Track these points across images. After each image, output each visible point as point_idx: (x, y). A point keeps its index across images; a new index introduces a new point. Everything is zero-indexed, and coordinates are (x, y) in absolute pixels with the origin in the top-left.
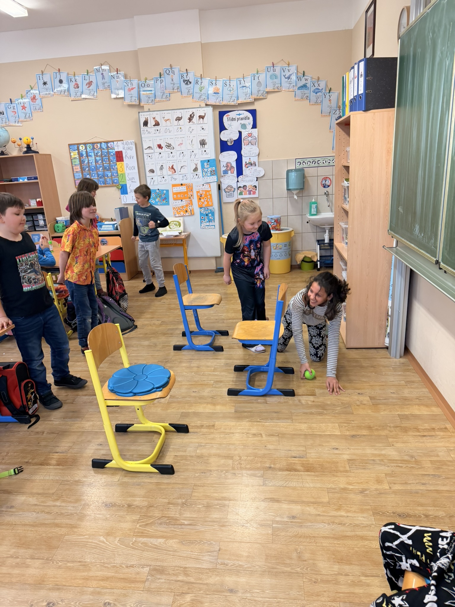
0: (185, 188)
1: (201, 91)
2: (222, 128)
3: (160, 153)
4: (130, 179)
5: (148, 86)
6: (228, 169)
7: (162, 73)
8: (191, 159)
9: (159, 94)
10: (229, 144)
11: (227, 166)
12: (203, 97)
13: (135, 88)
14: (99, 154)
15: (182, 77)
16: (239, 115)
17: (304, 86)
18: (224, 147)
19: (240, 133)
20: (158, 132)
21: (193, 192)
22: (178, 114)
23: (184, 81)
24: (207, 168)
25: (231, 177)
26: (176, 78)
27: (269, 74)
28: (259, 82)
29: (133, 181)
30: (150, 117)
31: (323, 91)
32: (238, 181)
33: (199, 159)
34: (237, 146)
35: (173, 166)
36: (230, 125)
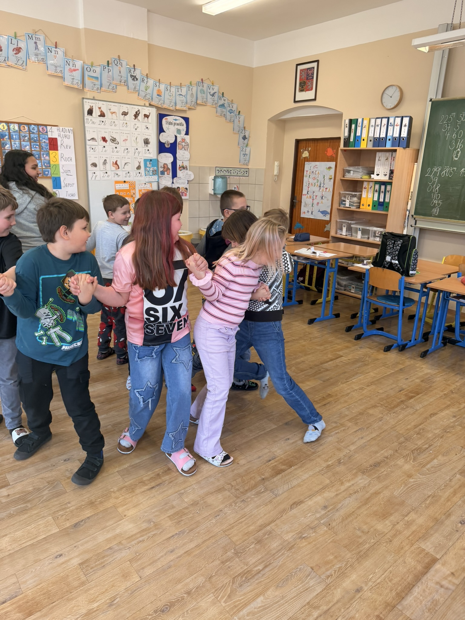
0: (128, 186)
1: (146, 90)
2: (161, 130)
3: (104, 147)
4: (65, 172)
5: (94, 71)
6: (165, 170)
7: (110, 62)
8: (134, 156)
9: (105, 82)
10: (166, 146)
11: (164, 167)
12: (148, 96)
13: (78, 70)
14: (26, 138)
15: (130, 71)
16: (176, 120)
17: (223, 106)
18: (162, 148)
19: (176, 137)
20: (103, 123)
21: (135, 190)
22: (125, 108)
23: (131, 76)
24: (149, 167)
25: (167, 178)
26: (124, 70)
27: (199, 88)
28: (192, 93)
29: (69, 174)
30: (96, 106)
31: (235, 112)
32: (173, 183)
33: (142, 157)
34: (172, 149)
35: (117, 161)
36: (168, 129)
